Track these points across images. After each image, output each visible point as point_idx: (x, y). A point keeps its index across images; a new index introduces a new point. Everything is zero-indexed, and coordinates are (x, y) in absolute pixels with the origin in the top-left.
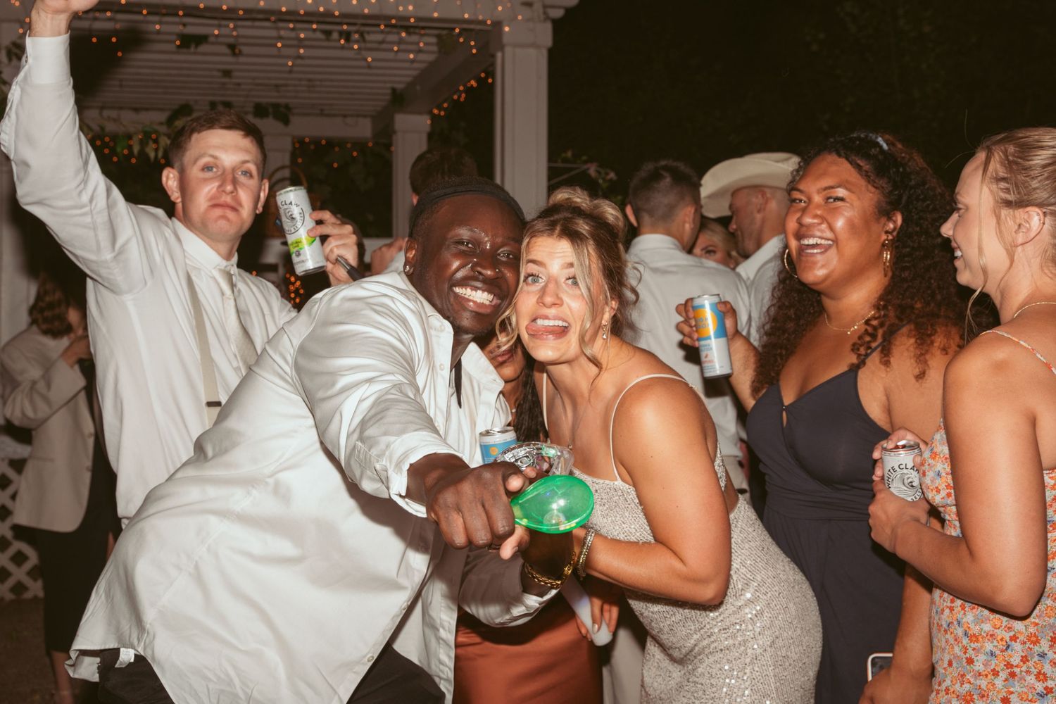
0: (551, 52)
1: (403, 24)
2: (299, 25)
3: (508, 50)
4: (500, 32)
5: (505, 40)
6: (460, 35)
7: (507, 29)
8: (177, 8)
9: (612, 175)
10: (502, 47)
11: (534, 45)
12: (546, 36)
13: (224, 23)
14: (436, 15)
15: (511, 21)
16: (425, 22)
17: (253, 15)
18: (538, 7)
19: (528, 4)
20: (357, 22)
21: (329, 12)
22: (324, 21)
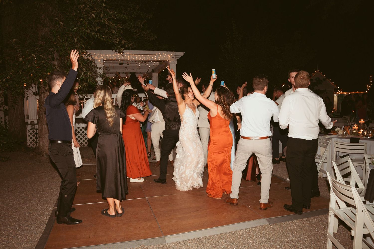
0: (177, 65)
1: (154, 61)
2: (139, 62)
3: (170, 65)
5: (170, 63)
6: (163, 62)
7: (170, 62)
8: (122, 60)
10: (169, 64)
11: (174, 64)
12: (176, 62)
13: (128, 62)
14: (159, 60)
15: (171, 60)
16: (158, 61)
17: (132, 61)
18: (175, 58)
19: (173, 58)
20: (148, 61)
21: (143, 60)
22: (143, 61)
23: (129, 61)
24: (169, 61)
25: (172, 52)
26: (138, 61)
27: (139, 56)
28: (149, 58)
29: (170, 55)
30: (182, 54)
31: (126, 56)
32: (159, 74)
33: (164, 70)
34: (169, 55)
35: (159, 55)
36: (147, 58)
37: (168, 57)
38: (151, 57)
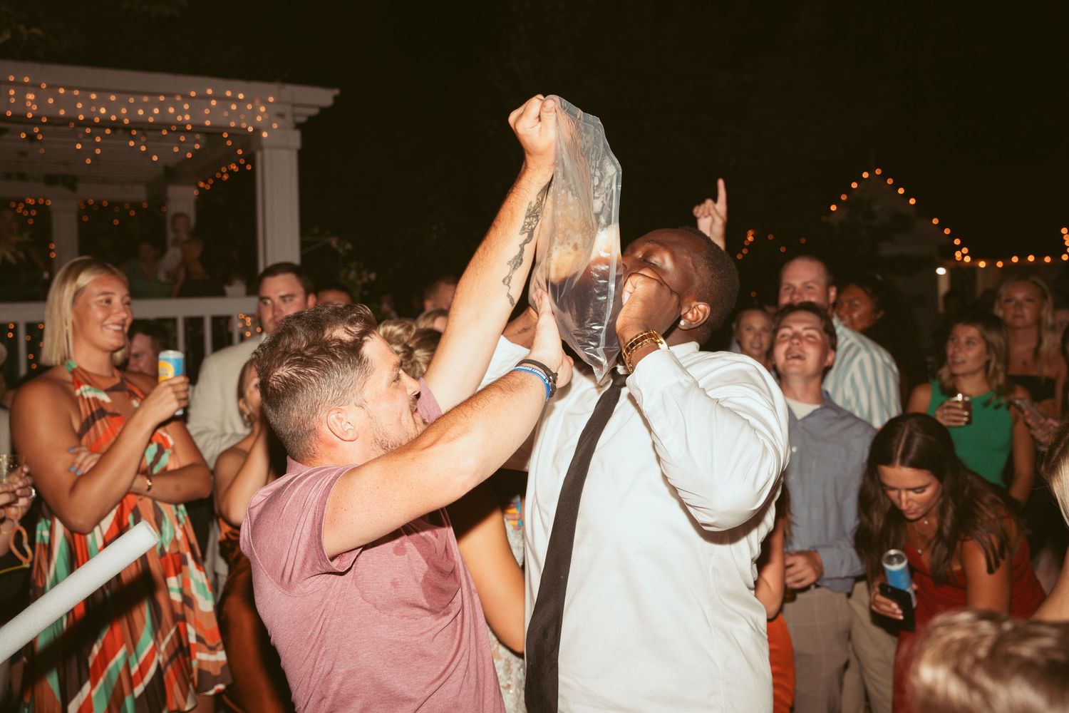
0: (299, 151)
1: (181, 129)
2: (95, 132)
3: (267, 152)
4: (260, 136)
5: (264, 143)
6: (227, 138)
7: (265, 135)
9: (349, 246)
10: (261, 148)
11: (287, 148)
12: (295, 139)
14: (208, 123)
15: (269, 129)
16: (199, 129)
17: (55, 122)
18: (289, 118)
19: (281, 115)
20: (143, 128)
21: (120, 121)
22: (116, 126)
23: (36, 121)
24: (257, 131)
25: (274, 87)
26: (88, 122)
27: (93, 96)
28: (148, 112)
29: (266, 103)
30: (323, 97)
31: (12, 92)
32: (200, 189)
33: (230, 172)
34: (257, 102)
35: (209, 98)
36: (141, 112)
37: (255, 112)
38: (162, 107)
